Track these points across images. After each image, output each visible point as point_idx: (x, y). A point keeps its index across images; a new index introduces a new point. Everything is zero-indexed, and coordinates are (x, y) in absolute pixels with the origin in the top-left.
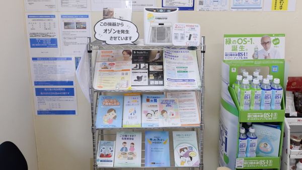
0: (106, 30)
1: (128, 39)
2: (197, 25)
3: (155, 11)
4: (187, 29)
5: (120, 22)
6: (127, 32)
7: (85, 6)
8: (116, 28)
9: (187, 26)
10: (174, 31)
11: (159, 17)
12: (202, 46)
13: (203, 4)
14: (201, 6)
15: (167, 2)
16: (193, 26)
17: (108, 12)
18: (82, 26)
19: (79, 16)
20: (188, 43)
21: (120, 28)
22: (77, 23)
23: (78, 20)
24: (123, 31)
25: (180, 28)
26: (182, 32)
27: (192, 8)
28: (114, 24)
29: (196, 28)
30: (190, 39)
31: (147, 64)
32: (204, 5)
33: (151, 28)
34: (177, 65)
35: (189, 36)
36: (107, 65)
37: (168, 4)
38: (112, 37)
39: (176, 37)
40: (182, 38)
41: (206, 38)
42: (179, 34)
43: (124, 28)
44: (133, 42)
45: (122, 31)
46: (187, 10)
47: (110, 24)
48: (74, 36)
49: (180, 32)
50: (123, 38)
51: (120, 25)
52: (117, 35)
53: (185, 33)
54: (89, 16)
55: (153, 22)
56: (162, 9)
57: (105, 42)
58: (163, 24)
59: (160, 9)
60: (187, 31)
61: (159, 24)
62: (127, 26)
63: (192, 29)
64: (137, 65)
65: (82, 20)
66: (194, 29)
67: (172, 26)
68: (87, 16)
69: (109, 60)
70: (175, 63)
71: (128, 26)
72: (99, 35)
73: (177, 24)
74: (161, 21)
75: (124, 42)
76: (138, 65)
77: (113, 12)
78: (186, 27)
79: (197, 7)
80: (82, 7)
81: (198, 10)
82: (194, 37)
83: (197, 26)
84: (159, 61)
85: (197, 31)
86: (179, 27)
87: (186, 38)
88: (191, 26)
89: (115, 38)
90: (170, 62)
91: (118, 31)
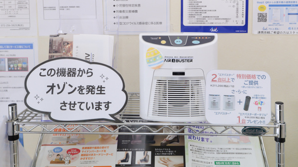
0: (52, 87)
1: (103, 107)
2: (262, 73)
3: (164, 42)
4: (239, 83)
5: (85, 66)
6: (101, 90)
7: (26, 26)
8: (76, 81)
9: (239, 76)
10: (208, 89)
11: (173, 56)
12: (278, 125)
13: (266, 20)
14: (263, 24)
15: (191, 16)
16: (254, 76)
17: (60, 44)
18: (20, 65)
19: (14, 46)
20: (242, 117)
21: (84, 81)
22: (9, 60)
23: (12, 53)
24: (91, 89)
25: (224, 81)
26: (228, 91)
27: (244, 29)
28: (72, 73)
29: (260, 81)
30: (246, 108)
31: (150, 153)
32: (268, 23)
33: (155, 82)
34: (216, 155)
35: (244, 100)
36: (64, 153)
37: (194, 20)
38: (64, 103)
39: (214, 104)
40: (229, 105)
41: (285, 106)
42: (222, 97)
43: (95, 81)
44: (112, 116)
45: (88, 87)
46: (235, 32)
47: (62, 72)
48: (5, 85)
49: (222, 92)
50: (90, 105)
51: (85, 75)
52: (76, 97)
53: (236, 94)
54: (34, 46)
55: (159, 68)
56: (181, 37)
57: (48, 114)
58: (183, 74)
59: (175, 37)
60: (240, 89)
61: (175, 74)
62: (100, 76)
63: (251, 83)
64: (127, 155)
65: (19, 53)
66: (256, 83)
67: (203, 78)
68: (31, 46)
69: (68, 141)
70: (211, 151)
71: (102, 76)
72: (37, 97)
73: (217, 72)
74: (178, 67)
75: (93, 114)
76: (130, 153)
77: (72, 43)
78: (237, 80)
79: (254, 25)
80: (21, 27)
81: (256, 32)
82: (256, 103)
83: (263, 77)
84: (175, 144)
85: (264, 90)
86: (220, 80)
87: (237, 105)
88: (249, 76)
89: (72, 105)
90: (199, 150)
91: (81, 89)
